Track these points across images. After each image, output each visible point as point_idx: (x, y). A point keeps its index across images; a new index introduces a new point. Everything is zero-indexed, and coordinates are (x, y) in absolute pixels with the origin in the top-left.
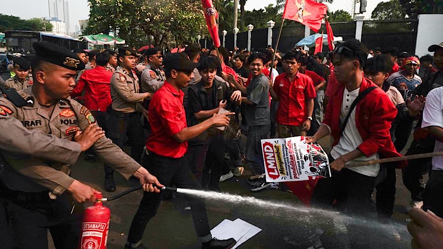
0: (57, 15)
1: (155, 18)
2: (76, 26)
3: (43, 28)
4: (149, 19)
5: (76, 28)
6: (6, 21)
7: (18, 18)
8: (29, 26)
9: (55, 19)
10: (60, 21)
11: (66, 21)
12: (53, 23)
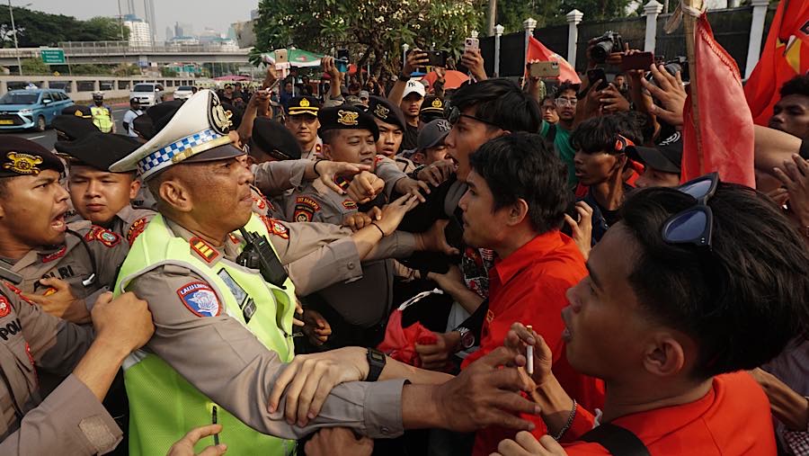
0: (133, 10)
1: (395, 17)
2: (168, 29)
3: (119, 35)
4: (382, 18)
5: (167, 33)
6: (52, 24)
7: (72, 18)
8: (91, 32)
9: (131, 18)
10: (140, 21)
11: (150, 20)
12: (128, 24)
